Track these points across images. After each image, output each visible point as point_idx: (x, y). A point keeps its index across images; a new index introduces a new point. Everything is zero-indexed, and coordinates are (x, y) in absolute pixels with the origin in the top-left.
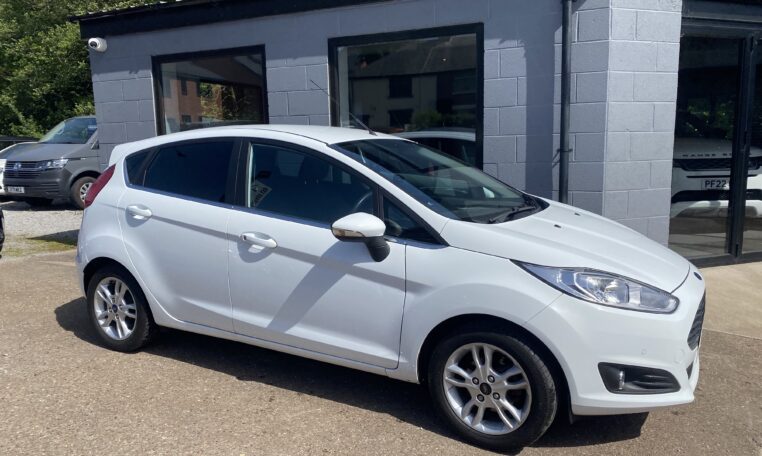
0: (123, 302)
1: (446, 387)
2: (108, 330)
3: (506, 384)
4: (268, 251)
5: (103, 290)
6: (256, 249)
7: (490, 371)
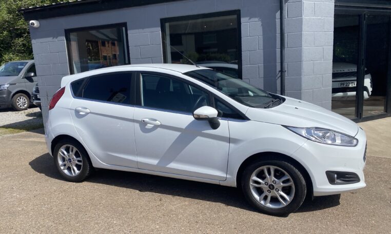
0: (74, 157)
1: (251, 188)
2: (66, 172)
3: (282, 184)
4: (156, 127)
5: (62, 151)
6: (149, 126)
7: (273, 178)
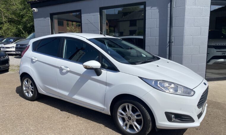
0: (30, 86)
1: (118, 117)
2: (27, 94)
3: (136, 117)
5: (25, 82)
6: (64, 71)
7: (131, 112)
